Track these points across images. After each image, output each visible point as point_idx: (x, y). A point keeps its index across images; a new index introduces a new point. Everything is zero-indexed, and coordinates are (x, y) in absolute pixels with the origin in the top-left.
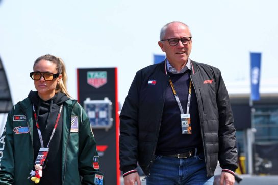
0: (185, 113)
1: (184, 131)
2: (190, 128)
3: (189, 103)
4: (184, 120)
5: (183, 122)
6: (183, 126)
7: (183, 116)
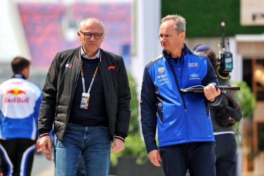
0: (86, 92)
1: (82, 106)
2: (87, 105)
3: (91, 85)
4: (84, 97)
5: (83, 99)
6: (82, 102)
7: (84, 94)
